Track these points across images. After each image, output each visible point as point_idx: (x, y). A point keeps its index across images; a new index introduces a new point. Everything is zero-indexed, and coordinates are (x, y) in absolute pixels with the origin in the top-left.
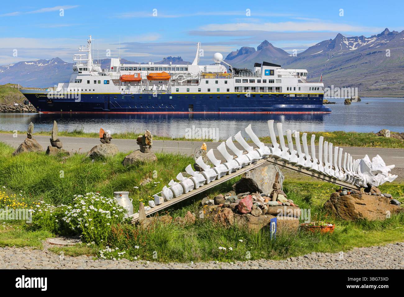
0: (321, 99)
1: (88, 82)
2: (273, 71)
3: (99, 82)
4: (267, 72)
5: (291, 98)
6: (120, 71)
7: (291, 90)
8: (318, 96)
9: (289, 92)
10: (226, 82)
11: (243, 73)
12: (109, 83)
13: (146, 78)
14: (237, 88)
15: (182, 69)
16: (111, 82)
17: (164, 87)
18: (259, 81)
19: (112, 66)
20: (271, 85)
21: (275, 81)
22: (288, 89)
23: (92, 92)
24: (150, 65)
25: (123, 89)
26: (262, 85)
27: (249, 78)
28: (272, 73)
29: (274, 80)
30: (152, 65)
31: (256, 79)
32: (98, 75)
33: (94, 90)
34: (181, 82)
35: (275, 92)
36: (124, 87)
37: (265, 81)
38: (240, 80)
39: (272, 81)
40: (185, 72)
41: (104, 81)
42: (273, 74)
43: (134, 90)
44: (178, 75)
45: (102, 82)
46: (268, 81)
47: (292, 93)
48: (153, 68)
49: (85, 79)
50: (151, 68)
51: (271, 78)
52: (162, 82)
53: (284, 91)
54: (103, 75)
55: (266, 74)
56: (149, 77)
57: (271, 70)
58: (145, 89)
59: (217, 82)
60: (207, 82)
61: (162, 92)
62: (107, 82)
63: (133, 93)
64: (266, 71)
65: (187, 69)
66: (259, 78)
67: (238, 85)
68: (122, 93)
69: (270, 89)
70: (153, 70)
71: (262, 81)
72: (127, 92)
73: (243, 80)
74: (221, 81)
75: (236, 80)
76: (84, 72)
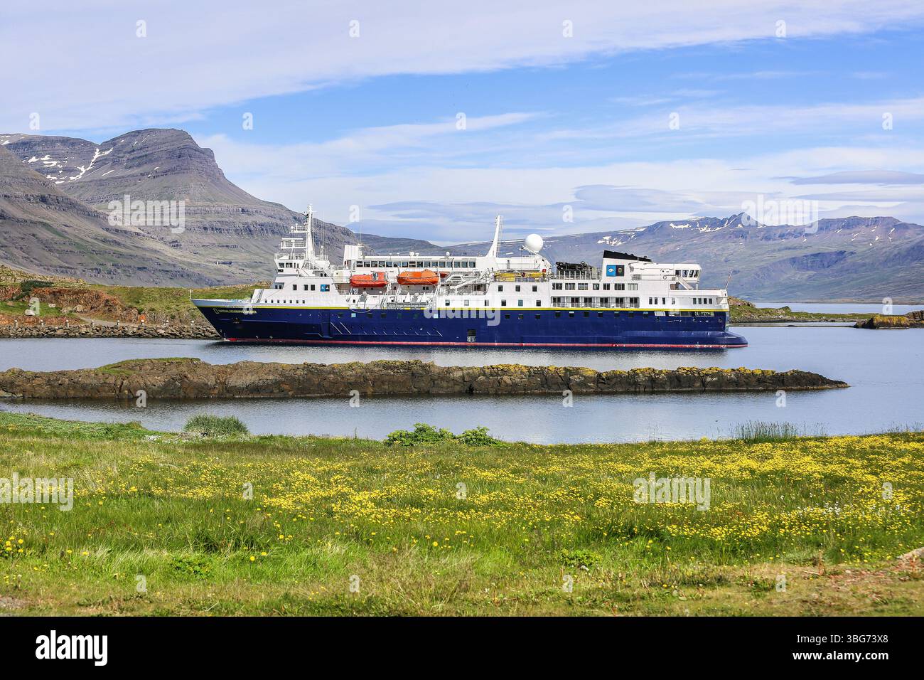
0: (720, 321)
1: (295, 287)
2: (622, 267)
3: (313, 288)
4: (611, 270)
5: (658, 317)
6: (357, 268)
7: (656, 303)
8: (712, 315)
9: (653, 307)
10: (535, 289)
11: (567, 272)
12: (328, 290)
13: (396, 281)
14: (556, 300)
15: (465, 265)
16: (333, 288)
17: (424, 298)
18: (597, 287)
19: (345, 259)
20: (620, 294)
21: (626, 286)
22: (651, 303)
23: (300, 306)
24: (412, 257)
25: (354, 301)
26: (602, 293)
27: (576, 282)
28: (619, 271)
29: (623, 285)
30: (415, 257)
31: (590, 283)
32: (314, 275)
33: (304, 302)
34: (456, 287)
35: (628, 307)
36: (357, 297)
37: (607, 287)
38: (561, 284)
39: (620, 287)
40: (470, 269)
41: (321, 286)
42: (622, 274)
43: (373, 302)
44: (452, 276)
45: (318, 288)
46: (612, 287)
47: (659, 308)
48: (414, 262)
49: (289, 282)
50: (410, 263)
51: (619, 280)
52: (427, 288)
53: (644, 306)
54: (322, 275)
55: (609, 274)
56: (401, 280)
57: (618, 267)
58: (393, 301)
59: (518, 289)
60: (500, 289)
61: (421, 306)
62: (326, 288)
63: (371, 308)
64: (609, 267)
65: (474, 265)
66: (596, 281)
67: (558, 293)
68: (353, 307)
69: (620, 301)
70: (414, 266)
71: (601, 287)
72: (361, 306)
73: (566, 284)
74: (526, 286)
75: (554, 285)
76: (287, 270)
